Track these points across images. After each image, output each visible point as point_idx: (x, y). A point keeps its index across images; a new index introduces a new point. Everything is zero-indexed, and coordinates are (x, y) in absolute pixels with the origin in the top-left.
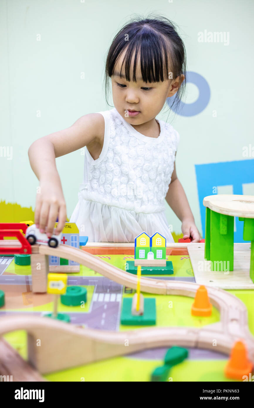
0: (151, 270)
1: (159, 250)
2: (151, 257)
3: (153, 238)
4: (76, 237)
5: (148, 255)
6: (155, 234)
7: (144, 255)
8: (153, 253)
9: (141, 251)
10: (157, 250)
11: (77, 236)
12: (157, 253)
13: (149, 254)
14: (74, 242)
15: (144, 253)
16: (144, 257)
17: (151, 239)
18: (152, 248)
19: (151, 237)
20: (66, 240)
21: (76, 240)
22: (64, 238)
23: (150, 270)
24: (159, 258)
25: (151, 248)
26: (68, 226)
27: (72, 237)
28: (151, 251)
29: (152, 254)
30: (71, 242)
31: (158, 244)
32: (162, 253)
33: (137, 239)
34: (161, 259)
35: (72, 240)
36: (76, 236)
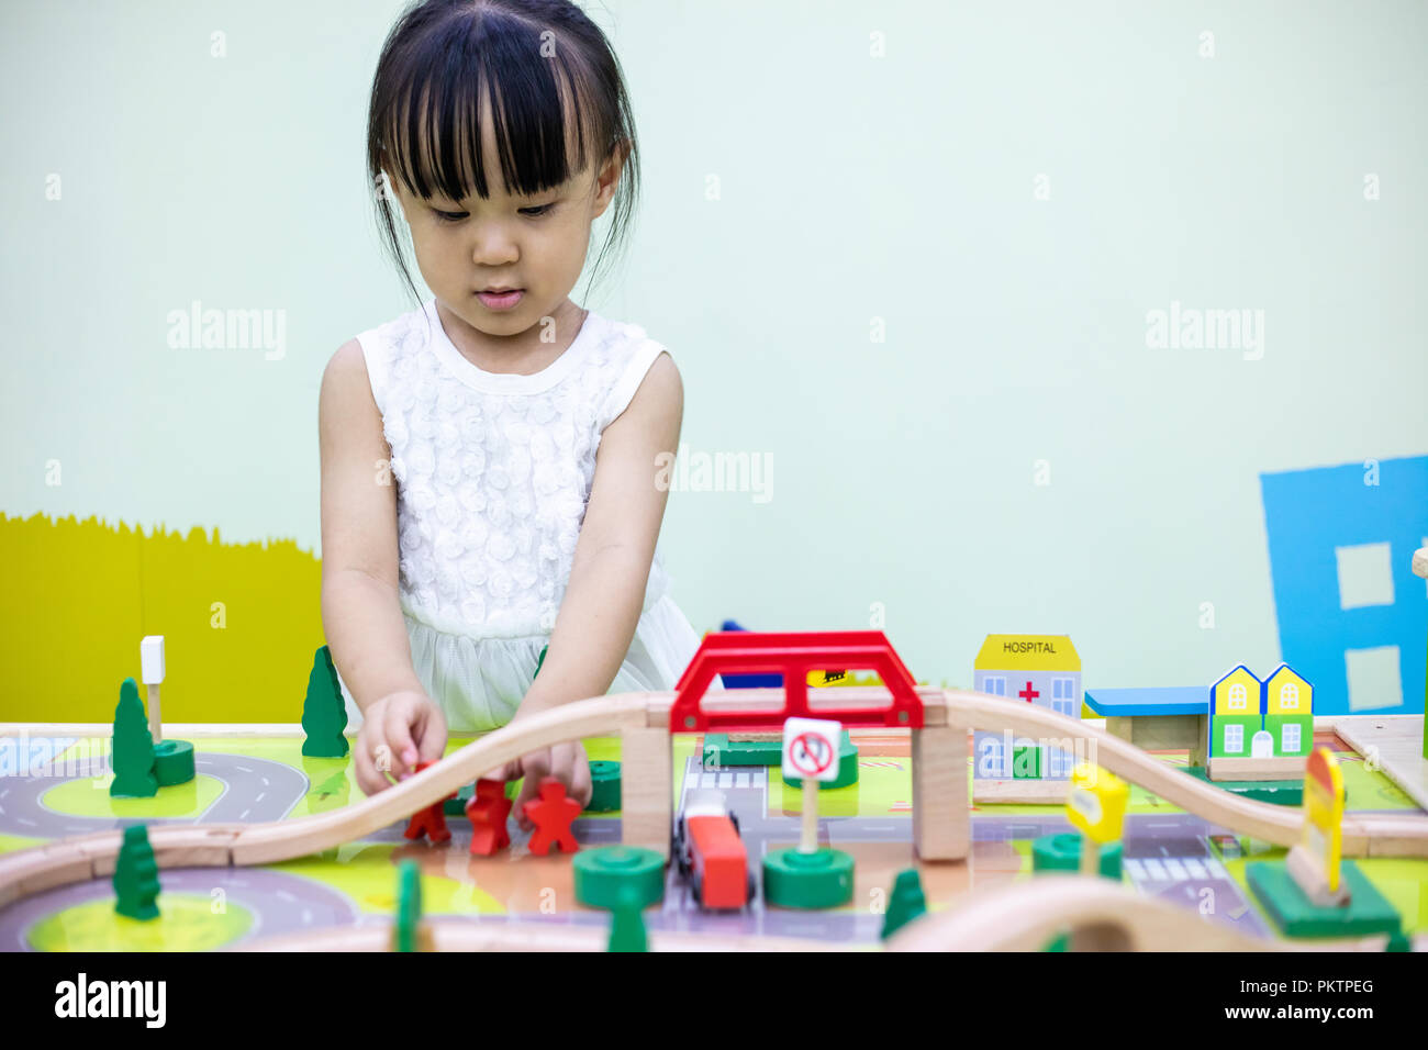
0: (1272, 790)
1: (1292, 726)
2: (1262, 747)
3: (1269, 684)
4: (1070, 682)
5: (1255, 744)
6: (1279, 670)
7: (1241, 743)
8: (1270, 735)
9: (1230, 730)
10: (1284, 726)
11: (1074, 679)
12: (1284, 734)
13: (1259, 738)
14: (1063, 700)
15: (1242, 734)
16: (1241, 750)
17: (1264, 687)
18: (1266, 719)
19: (1263, 680)
20: (1036, 694)
21: (1069, 694)
22: (1029, 685)
23: (1268, 792)
24: (1291, 750)
25: (1263, 718)
26: (1043, 646)
27: (1058, 684)
28: (1263, 729)
29: (1267, 738)
30: (1054, 700)
31: (1286, 703)
32: (1299, 733)
33: (1217, 687)
34: (1297, 754)
35: (1057, 694)
36: (1069, 679)
